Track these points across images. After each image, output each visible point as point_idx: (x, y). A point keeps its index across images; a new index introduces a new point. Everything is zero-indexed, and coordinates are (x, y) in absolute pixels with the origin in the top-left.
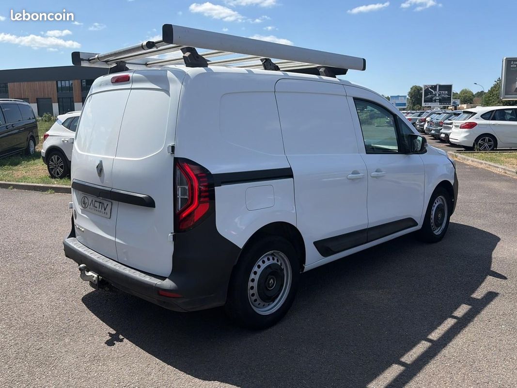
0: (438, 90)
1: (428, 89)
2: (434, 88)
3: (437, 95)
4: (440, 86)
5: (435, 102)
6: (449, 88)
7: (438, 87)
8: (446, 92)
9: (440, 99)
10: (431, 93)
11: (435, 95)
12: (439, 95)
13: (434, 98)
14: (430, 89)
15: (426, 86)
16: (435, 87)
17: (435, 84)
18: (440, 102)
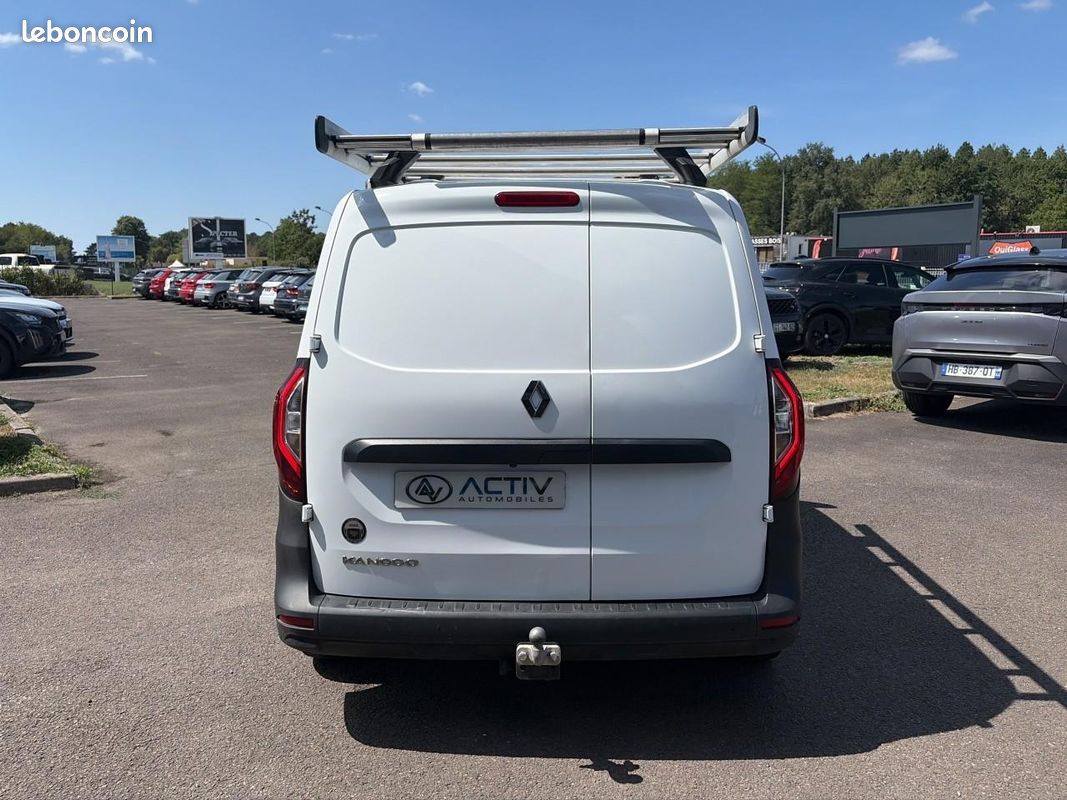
0: (218, 229)
1: (199, 225)
2: (211, 223)
3: (218, 238)
4: (222, 221)
5: (216, 251)
6: (238, 225)
7: (218, 222)
8: (235, 234)
9: (223, 247)
10: (206, 233)
11: (215, 237)
12: (222, 238)
13: (212, 245)
14: (202, 226)
15: (195, 220)
16: (213, 222)
17: (212, 217)
18: (224, 252)
